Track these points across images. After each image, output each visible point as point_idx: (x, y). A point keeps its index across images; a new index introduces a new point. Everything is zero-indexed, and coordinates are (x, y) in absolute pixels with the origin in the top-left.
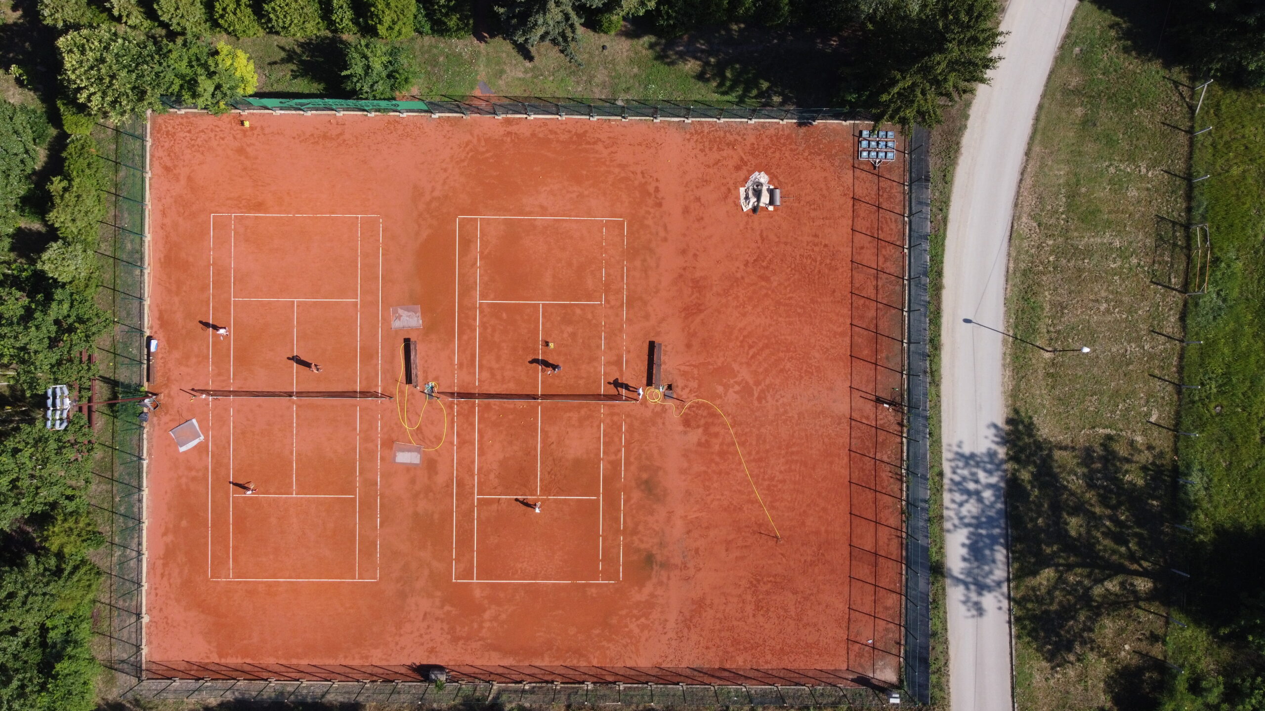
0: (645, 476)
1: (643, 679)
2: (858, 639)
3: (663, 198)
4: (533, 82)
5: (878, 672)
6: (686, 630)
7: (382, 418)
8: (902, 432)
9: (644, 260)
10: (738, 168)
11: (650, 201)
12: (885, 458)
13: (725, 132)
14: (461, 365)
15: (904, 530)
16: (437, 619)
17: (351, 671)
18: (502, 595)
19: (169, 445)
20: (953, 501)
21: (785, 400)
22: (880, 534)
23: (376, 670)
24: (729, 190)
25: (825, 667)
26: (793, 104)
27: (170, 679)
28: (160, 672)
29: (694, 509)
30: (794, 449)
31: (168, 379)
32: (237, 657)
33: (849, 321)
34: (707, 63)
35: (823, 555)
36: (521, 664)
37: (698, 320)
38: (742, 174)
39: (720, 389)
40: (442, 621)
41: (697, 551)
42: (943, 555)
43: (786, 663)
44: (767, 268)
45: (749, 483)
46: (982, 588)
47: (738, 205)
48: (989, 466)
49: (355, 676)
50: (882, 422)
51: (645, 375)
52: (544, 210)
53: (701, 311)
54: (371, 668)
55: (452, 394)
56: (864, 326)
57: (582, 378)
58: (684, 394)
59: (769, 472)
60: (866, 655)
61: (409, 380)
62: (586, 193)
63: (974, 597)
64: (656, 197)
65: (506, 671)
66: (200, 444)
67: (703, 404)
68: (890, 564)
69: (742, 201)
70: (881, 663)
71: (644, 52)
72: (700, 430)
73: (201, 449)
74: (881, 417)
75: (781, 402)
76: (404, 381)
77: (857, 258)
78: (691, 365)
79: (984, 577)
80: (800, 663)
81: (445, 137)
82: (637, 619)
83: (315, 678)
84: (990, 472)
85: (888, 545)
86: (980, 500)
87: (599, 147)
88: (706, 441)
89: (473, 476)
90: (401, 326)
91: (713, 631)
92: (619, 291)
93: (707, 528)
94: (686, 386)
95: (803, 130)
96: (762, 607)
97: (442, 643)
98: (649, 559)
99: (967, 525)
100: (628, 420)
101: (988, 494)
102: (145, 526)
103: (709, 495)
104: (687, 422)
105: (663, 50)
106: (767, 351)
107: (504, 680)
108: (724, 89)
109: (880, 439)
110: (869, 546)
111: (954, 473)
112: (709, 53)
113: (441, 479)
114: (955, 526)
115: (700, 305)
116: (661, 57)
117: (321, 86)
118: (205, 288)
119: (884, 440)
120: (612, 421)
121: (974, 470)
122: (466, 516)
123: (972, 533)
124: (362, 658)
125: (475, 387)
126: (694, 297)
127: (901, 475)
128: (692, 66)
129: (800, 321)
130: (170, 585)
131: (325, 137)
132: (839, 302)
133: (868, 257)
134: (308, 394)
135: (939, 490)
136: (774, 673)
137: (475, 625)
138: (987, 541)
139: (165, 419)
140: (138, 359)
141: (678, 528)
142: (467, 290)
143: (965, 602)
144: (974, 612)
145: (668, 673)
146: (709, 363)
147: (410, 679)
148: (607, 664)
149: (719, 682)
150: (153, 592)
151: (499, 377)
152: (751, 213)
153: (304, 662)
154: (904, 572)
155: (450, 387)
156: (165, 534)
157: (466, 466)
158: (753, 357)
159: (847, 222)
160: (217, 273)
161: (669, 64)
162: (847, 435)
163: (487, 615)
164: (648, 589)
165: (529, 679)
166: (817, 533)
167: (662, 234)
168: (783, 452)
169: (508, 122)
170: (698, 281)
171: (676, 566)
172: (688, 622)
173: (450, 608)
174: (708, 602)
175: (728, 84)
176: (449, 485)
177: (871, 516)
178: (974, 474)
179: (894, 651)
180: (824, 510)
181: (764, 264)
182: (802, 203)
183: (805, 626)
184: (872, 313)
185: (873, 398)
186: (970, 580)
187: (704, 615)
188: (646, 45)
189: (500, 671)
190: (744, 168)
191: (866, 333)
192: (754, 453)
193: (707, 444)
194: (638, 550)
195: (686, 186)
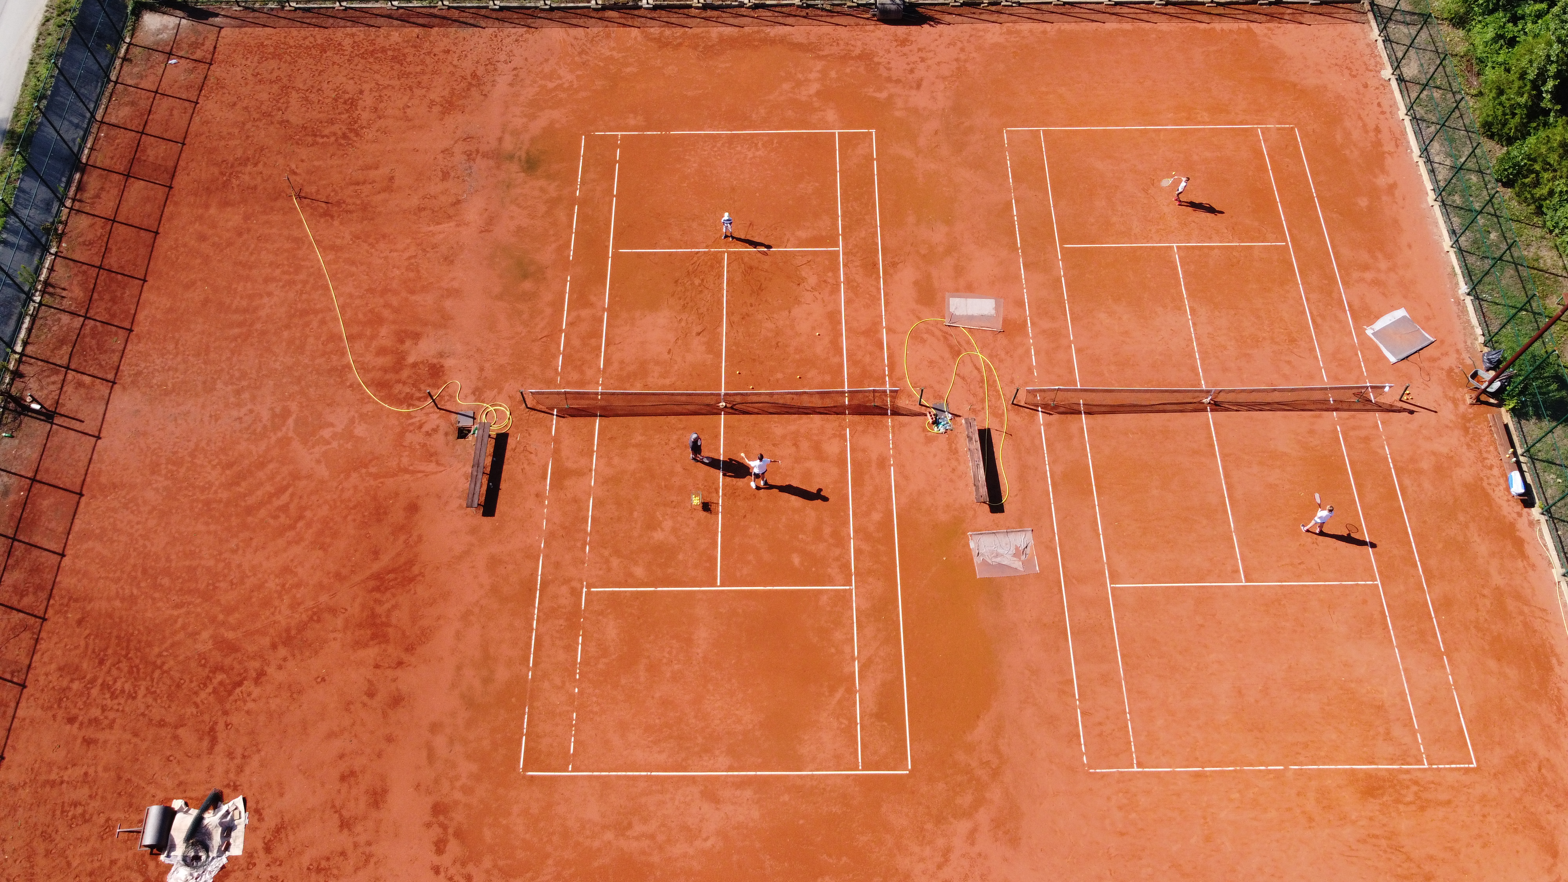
0: (527, 285)
1: (559, 13)
2: (191, 65)
3: (428, 825)
5: (171, 25)
6: (479, 73)
7: (1030, 370)
8: (19, 361)
9: (487, 681)
11: (458, 816)
12: (65, 319)
14: (883, 464)
15: (65, 211)
16: (898, 81)
17: (1033, 16)
18: (790, 113)
19: (1428, 319)
21: (235, 413)
22: (112, 205)
23: (994, 17)
24: (268, 849)
25: (259, 31)
29: (442, 236)
30: (236, 331)
31: (1466, 430)
32: (1222, 30)
33: (66, 561)
35: (222, 174)
36: (756, 29)
37: (385, 560)
39: (360, 430)
40: (889, 79)
41: (445, 176)
43: (319, 35)
44: (218, 668)
45: (333, 277)
47: (253, 808)
50: (53, 378)
52: (710, 790)
53: (378, 577)
54: (1000, 20)
55: (896, 412)
56: (36, 552)
57: (637, 445)
58: (435, 419)
59: (291, 295)
60: (185, 46)
61: (985, 436)
64: (445, 828)
65: (781, 20)
66: (1371, 323)
67: (400, 402)
68: (104, 162)
69: (242, 822)
70: (165, 36)
72: (411, 360)
73: (1366, 314)
74: (52, 387)
75: (244, 410)
76: (993, 433)
77: (11, 692)
78: (413, 472)
80: (297, 34)
82: (561, 85)
85: (102, 189)
88: (402, 342)
89: (848, 281)
90: (1012, 536)
91: (434, 73)
92: (546, 616)
94: (428, 434)
96: (345, 103)
97: (888, 51)
98: (531, 165)
100: (550, 374)
102: (1432, 195)
103: (410, 258)
104: (436, 372)
106: (251, 501)
110: (137, 187)
113: (907, 275)
115: (377, 589)
118: (1445, 604)
119: (59, 348)
120: (582, 373)
122: (857, 221)
124: (1018, 32)
125: (852, 425)
126: (387, 606)
127: (43, 293)
129: (168, 559)
130: (1360, 118)
132: (76, 600)
134: (1181, 408)
136: (342, 23)
139: (1450, 361)
140: (1538, 465)
141: (473, 212)
142: (879, 611)
145: (517, 21)
146: (376, 476)
147: (936, 7)
148: (616, 31)
149: (435, 11)
150: (1386, 108)
151: (805, 445)
152: (226, 791)
153: (1112, 25)
154: (86, 151)
155: (902, 425)
156: (1392, 187)
157: (862, 294)
158: (281, 490)
160: (1424, 636)
162: (129, 354)
164: (537, 126)
166: (225, 204)
167: (440, 742)
168: (258, 326)
170: (374, 637)
171: (485, 155)
172: (474, 82)
173: (878, 95)
176: (892, 266)
177: (120, 230)
179: (136, 50)
180: (202, 238)
182: (102, 820)
183: (279, 79)
185: (57, 420)
187: (446, 93)
189: (790, 20)
192: (315, 324)
193: (401, 337)
194: (549, 177)
195: (368, 858)
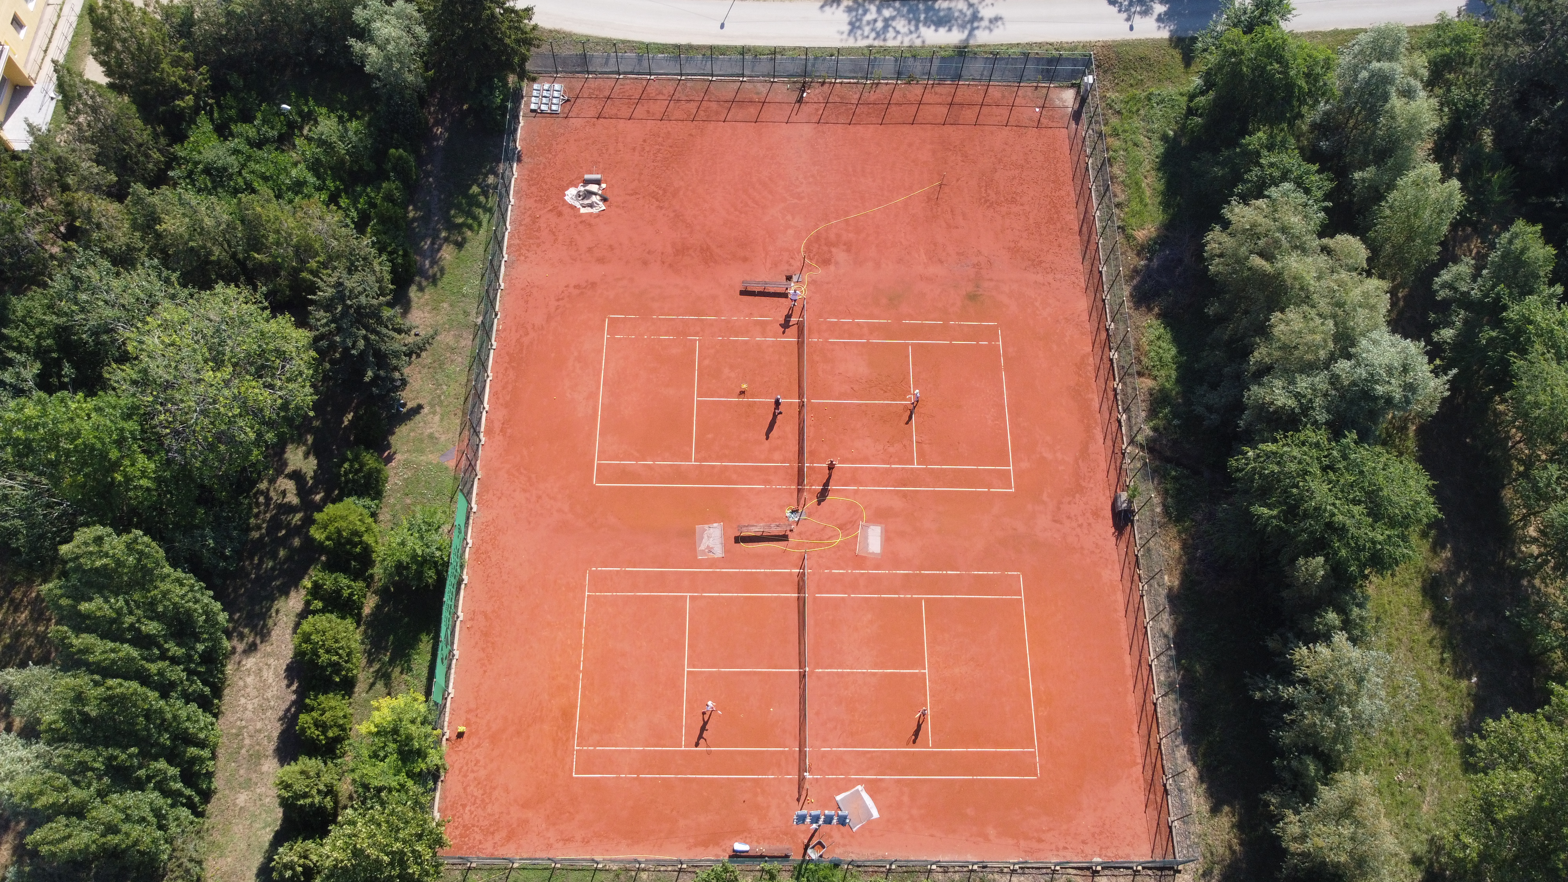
0: (884, 301)
1: (1100, 305)
2: (1036, 119)
3: (587, 281)
4: (447, 406)
5: (1066, 104)
6: (1043, 265)
7: (829, 568)
8: (830, 83)
9: (653, 299)
10: (560, 214)
11: (590, 293)
12: (858, 96)
13: (521, 225)
14: (766, 482)
15: (925, 82)
16: (1059, 509)
17: (1130, 606)
18: (1024, 440)
19: (871, 831)
20: (895, 38)
21: (801, 176)
22: (931, 101)
23: (1126, 576)
24: (582, 222)
25: (1067, 147)
26: (497, 165)
27: (1170, 828)
28: (1164, 843)
29: (917, 256)
30: (850, 170)
31: (786, 835)
32: (1132, 742)
33: (721, 123)
34: (446, 239)
35: (955, 147)
36: (1099, 422)
37: (717, 251)
38: (566, 211)
39: (790, 232)
40: (1060, 503)
41: (960, 254)
42: (948, 46)
43: (1066, 178)
44: (665, 191)
45: (886, 208)
46: (975, 17)
47: (599, 214)
48: (860, 11)
49: (1137, 600)
50: (821, 99)
51: (776, 299)
52: (594, 395)
53: (709, 249)
54: (1124, 582)
55: (799, 490)
56: (726, 112)
57: (780, 359)
58: (797, 264)
59: (874, 191)
60: (1050, 113)
61: (784, 538)
62: (576, 354)
63: (985, 23)
64: (585, 288)
65: (1109, 437)
66: (867, 791)
67: (807, 247)
68: (960, 92)
69: (594, 210)
70: (1057, 102)
71: (427, 297)
72: (834, 250)
73: (873, 789)
74: (816, 99)
75: (802, 180)
76: (786, 543)
77: (659, 116)
78: (766, 258)
79: (965, 16)
80: (1066, 167)
81: (500, 498)
82: (1037, 309)
83: (1145, 646)
84: (866, 11)
85: (941, 95)
86: (893, 18)
87: (526, 340)
88: (845, 245)
89: (892, 470)
90: (720, 546)
91: (1041, 241)
92: (685, 323)
93: (935, 244)
94: (788, 262)
95: (525, 159)
96: (1013, 198)
97: (1086, 503)
98: (972, 297)
99: (917, 28)
100: (825, 315)
101: (887, 13)
103: (901, 242)
104: (826, 262)
105: (427, 279)
106: (751, 191)
107: (1119, 439)
108: (476, 227)
109: (838, 100)
110: (943, 110)
111: (868, 37)
112: (435, 237)
113: (898, 504)
114: (918, 37)
115: (702, 249)
116: (434, 280)
117: (424, 638)
118: (667, 784)
119: (839, 97)
120: (826, 331)
121: (864, 22)
122: (938, 477)
123: (925, 24)
124: (1114, 592)
125: (791, 467)
126: (693, 254)
127: (872, 84)
128: (447, 253)
129: (720, 163)
131: (486, 634)
132: (702, 131)
133: (658, 108)
134: (801, 654)
135: (886, 50)
136: (1078, 188)
137: (1061, 468)
138: (931, 14)
139: (837, 837)
141: (935, 270)
142: (680, 475)
143: (991, 30)
144: (999, 23)
145: (1091, 281)
146: (763, 242)
147: (1132, 539)
148: (1089, 337)
149: (1094, 236)
150: (1062, 852)
151: (779, 443)
152: (608, 203)
153: (1127, 660)
154: (967, 82)
155: (791, 493)
157: (881, 477)
158: (756, 203)
159: (621, 124)
160: (650, 768)
161: (442, 274)
162: (835, 126)
163: (1049, 456)
164: (1003, 299)
165: (1115, 414)
166: (934, 151)
167: (625, 282)
168: (854, 179)
169: (489, 432)
170: (677, 250)
171: (978, 273)
172: (1036, 262)
173: (1045, 495)
174: (1012, 245)
175: (470, 221)
176: (905, 495)
177: (915, 108)
178: (868, 23)
179: (1045, 91)
181: (661, 192)
182: (600, 160)
183: (1028, 162)
184: (714, 106)
185: (797, 105)
186: (969, 26)
187: (1025, 248)
188: (420, 294)
189: (1109, 443)
190: (561, 209)
191: (733, 110)
192: (855, 203)
193: (848, 244)
194: (964, 307)
195: (575, 260)
